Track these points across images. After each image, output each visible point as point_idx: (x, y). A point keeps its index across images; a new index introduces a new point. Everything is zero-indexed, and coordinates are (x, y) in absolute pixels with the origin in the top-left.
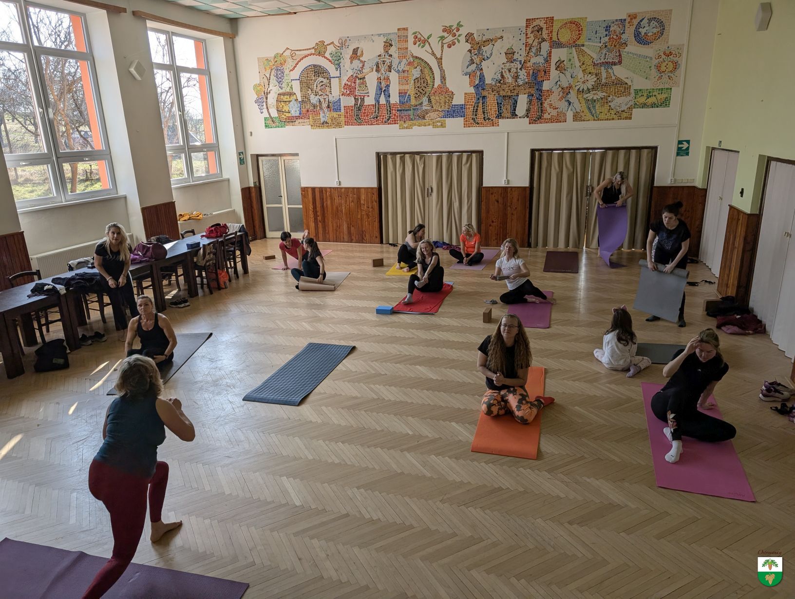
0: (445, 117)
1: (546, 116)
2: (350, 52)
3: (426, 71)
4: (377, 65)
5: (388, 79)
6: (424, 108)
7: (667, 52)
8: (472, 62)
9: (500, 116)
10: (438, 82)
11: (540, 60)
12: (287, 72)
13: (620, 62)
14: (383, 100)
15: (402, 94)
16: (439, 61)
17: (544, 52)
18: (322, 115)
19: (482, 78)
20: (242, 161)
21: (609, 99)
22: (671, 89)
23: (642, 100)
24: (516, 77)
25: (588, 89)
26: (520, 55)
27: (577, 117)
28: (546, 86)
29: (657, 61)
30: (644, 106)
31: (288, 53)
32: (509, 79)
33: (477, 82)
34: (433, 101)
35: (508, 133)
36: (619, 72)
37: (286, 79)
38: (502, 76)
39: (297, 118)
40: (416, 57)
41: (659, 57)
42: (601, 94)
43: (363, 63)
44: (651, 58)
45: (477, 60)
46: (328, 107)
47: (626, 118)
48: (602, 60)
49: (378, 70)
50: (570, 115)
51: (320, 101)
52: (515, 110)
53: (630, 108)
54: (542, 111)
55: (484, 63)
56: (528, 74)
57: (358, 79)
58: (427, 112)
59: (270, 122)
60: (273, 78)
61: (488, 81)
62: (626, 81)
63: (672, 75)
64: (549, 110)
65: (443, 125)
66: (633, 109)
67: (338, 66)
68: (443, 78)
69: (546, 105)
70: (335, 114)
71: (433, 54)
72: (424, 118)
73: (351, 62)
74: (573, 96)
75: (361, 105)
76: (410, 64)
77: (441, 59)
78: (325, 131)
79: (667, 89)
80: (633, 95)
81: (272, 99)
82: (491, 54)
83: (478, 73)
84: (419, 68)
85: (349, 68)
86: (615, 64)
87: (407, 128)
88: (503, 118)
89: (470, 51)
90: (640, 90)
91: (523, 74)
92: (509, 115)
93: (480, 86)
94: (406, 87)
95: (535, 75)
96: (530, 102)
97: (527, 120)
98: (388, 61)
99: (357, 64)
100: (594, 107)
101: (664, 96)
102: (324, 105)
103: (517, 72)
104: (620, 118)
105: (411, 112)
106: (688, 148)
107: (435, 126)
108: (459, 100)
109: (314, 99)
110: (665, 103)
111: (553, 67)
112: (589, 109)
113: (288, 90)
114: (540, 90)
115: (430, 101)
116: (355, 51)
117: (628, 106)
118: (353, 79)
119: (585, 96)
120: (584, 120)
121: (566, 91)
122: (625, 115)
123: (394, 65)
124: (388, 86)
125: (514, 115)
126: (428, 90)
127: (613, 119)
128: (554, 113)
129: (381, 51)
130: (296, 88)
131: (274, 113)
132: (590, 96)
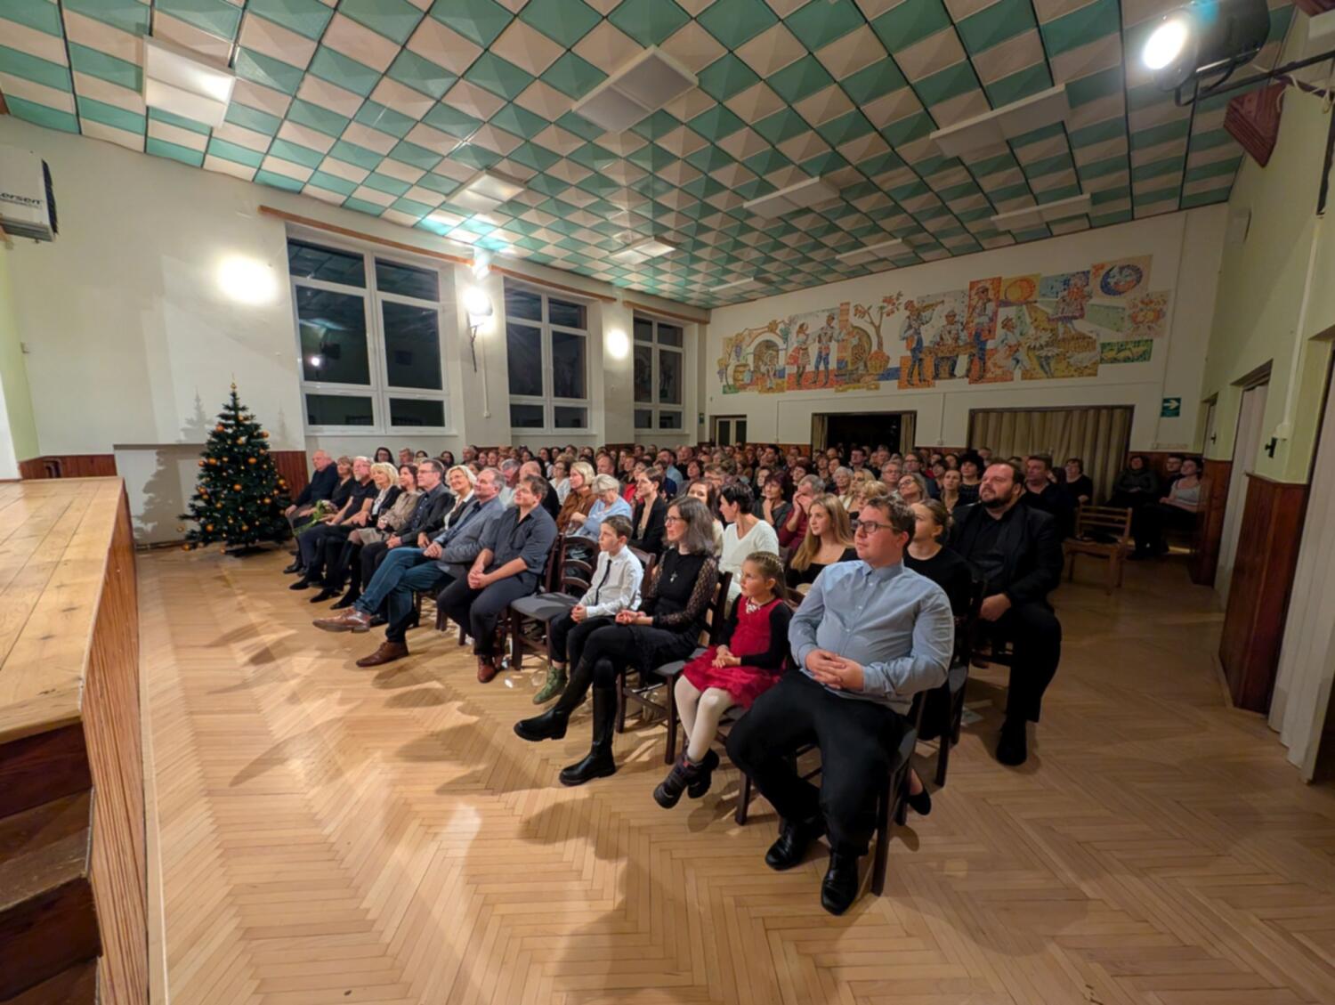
0: (879, 380)
1: (989, 375)
2: (797, 327)
3: (865, 339)
4: (820, 337)
5: (828, 348)
6: (860, 372)
7: (1146, 300)
8: (910, 327)
9: (937, 376)
10: (875, 348)
11: (984, 319)
12: (744, 347)
13: (1082, 316)
14: (822, 367)
15: (840, 361)
16: (878, 329)
17: (989, 312)
18: (768, 382)
19: (920, 341)
20: (701, 421)
21: (1068, 355)
22: (1151, 341)
23: (1112, 354)
24: (957, 339)
25: (1041, 346)
26: (962, 317)
27: (1027, 375)
28: (990, 345)
29: (1131, 311)
30: (1115, 360)
31: (747, 332)
32: (949, 341)
33: (914, 346)
34: (869, 365)
35: (945, 394)
36: (1080, 326)
37: (743, 353)
38: (942, 338)
39: (749, 385)
40: (856, 327)
41: (1135, 306)
42: (1056, 351)
43: (807, 336)
44: (1124, 309)
45: (915, 325)
46: (775, 375)
47: (1090, 375)
48: (1060, 315)
49: (819, 342)
50: (1018, 373)
51: (768, 371)
52: (953, 370)
53: (1095, 364)
54: (984, 370)
55: (923, 328)
56: (970, 334)
57: (803, 349)
58: (862, 376)
59: (727, 389)
60: (733, 355)
61: (926, 343)
62: (1090, 335)
63: (1153, 325)
64: (993, 369)
65: (877, 388)
66: (1101, 366)
67: (786, 340)
68: (880, 344)
69: (989, 364)
70: (780, 381)
71: (872, 323)
72: (859, 381)
73: (797, 336)
74: (1022, 355)
75: (803, 372)
76: (849, 334)
77: (879, 326)
78: (771, 395)
79: (1147, 341)
80: (1099, 348)
81: (730, 370)
82: (931, 319)
83: (916, 337)
84: (857, 337)
85: (794, 341)
86: (1076, 318)
87: (842, 391)
88: (940, 379)
89: (909, 317)
90: (1109, 344)
91: (964, 336)
92: (947, 376)
93: (917, 349)
94: (844, 354)
95: (978, 335)
96: (971, 362)
97: (967, 380)
98: (829, 333)
99: (802, 337)
100: (1048, 364)
101: (1142, 349)
102: (771, 374)
103: (958, 334)
104: (1081, 375)
105: (847, 377)
106: (1178, 408)
107: (869, 389)
108: (894, 363)
109: (763, 369)
110: (1145, 356)
111: (999, 325)
112: (1042, 367)
113: (743, 362)
114: (983, 350)
115: (866, 366)
116: (801, 326)
117: (1094, 360)
118: (797, 350)
119: (1037, 353)
120: (1035, 379)
121: (1013, 350)
122: (1090, 371)
123: (835, 336)
124: (828, 355)
125: (952, 375)
126: (864, 356)
127: (1072, 376)
128: (999, 372)
129: (824, 324)
130: (750, 360)
131: (731, 381)
132: (1043, 353)
